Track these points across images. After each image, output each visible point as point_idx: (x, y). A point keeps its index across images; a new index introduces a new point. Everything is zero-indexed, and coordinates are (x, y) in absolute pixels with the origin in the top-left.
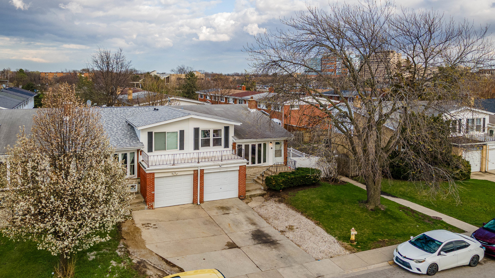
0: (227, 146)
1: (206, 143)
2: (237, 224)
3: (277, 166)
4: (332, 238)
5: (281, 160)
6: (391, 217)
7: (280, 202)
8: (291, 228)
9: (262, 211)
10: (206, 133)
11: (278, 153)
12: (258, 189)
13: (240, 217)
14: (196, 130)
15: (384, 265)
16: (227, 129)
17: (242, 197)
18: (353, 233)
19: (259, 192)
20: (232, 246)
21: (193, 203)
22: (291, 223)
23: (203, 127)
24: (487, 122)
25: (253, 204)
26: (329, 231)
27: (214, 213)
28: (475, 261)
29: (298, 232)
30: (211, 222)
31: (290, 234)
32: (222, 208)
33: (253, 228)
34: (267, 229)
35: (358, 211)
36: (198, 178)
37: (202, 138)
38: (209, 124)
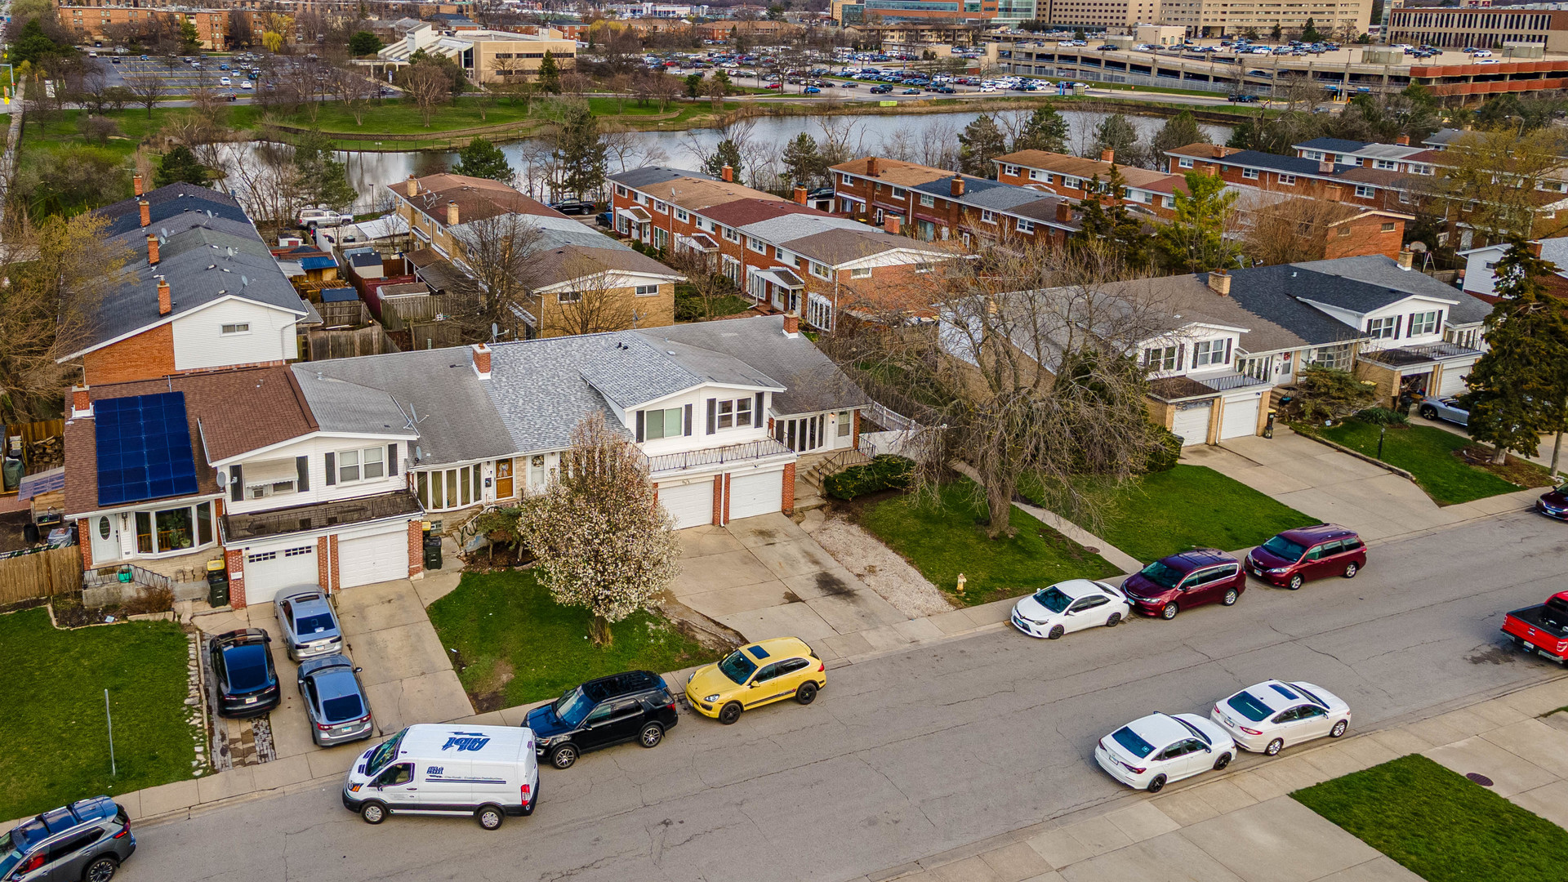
0: (759, 424)
1: (726, 421)
2: (791, 562)
3: (843, 453)
4: (931, 587)
5: (847, 442)
6: (1022, 550)
7: (851, 521)
8: (872, 570)
9: (824, 539)
10: (726, 407)
11: (843, 430)
12: (811, 497)
13: (793, 550)
14: (711, 403)
15: (999, 626)
16: (760, 396)
17: (787, 511)
18: (962, 581)
19: (814, 502)
20: (792, 598)
21: (713, 523)
22: (871, 560)
23: (721, 397)
25: (808, 525)
26: (928, 574)
27: (752, 542)
28: (1115, 620)
29: (882, 577)
30: (750, 559)
31: (870, 580)
32: (762, 533)
33: (816, 569)
34: (838, 572)
35: (972, 540)
36: (721, 486)
37: (721, 415)
38: (732, 392)
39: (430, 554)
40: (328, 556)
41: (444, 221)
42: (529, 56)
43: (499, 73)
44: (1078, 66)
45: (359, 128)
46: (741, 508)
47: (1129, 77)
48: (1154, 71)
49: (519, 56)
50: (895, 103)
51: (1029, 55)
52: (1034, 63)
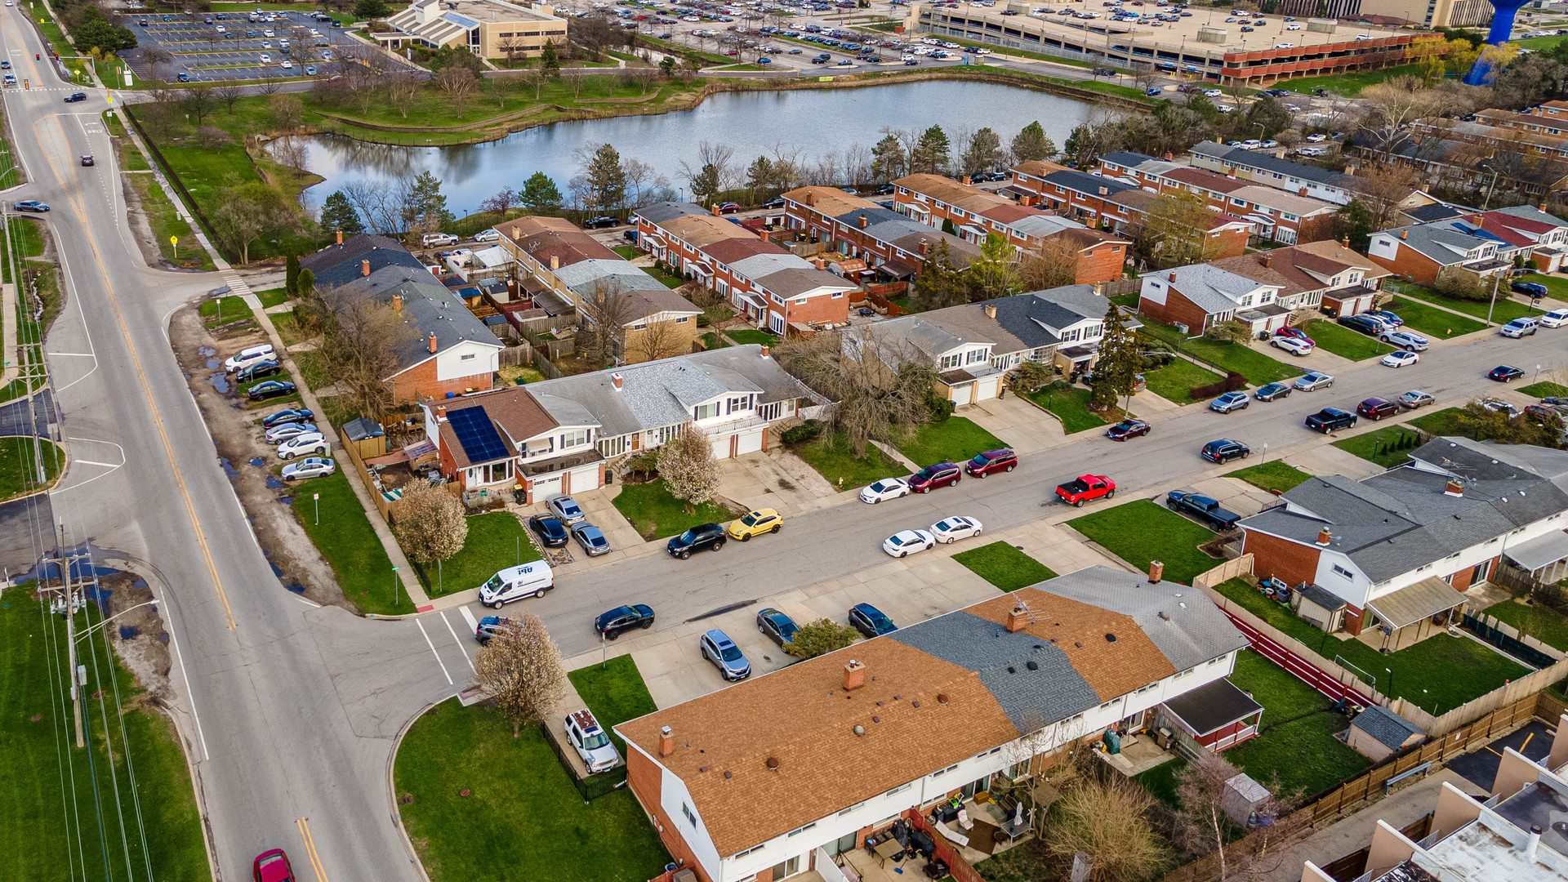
0: (751, 408)
1: (735, 408)
2: (767, 475)
3: (790, 420)
4: (828, 483)
5: (793, 413)
6: (870, 464)
7: (794, 453)
8: (802, 477)
9: (781, 463)
10: (736, 401)
11: (791, 408)
12: (775, 442)
13: (767, 469)
14: (729, 400)
15: (855, 499)
16: (752, 396)
17: (764, 450)
18: (841, 480)
19: (777, 444)
20: (768, 491)
21: (731, 456)
22: (803, 472)
23: (733, 398)
24: (989, 351)
25: (774, 456)
26: (827, 478)
27: (748, 465)
28: (903, 494)
29: (807, 480)
30: (748, 474)
31: (802, 481)
32: (753, 461)
33: (778, 478)
34: (788, 479)
35: (848, 461)
36: (734, 440)
37: (733, 405)
38: (738, 395)
39: (608, 478)
40: (566, 481)
41: (548, 265)
42: (527, 34)
43: (502, 50)
44: (983, 30)
45: (406, 121)
46: (743, 449)
47: (1023, 44)
48: (1042, 40)
49: (519, 34)
50: (831, 78)
51: (945, 18)
52: (948, 24)
